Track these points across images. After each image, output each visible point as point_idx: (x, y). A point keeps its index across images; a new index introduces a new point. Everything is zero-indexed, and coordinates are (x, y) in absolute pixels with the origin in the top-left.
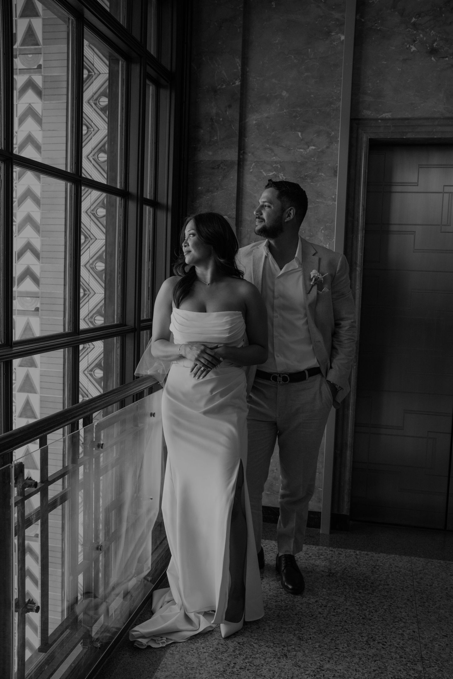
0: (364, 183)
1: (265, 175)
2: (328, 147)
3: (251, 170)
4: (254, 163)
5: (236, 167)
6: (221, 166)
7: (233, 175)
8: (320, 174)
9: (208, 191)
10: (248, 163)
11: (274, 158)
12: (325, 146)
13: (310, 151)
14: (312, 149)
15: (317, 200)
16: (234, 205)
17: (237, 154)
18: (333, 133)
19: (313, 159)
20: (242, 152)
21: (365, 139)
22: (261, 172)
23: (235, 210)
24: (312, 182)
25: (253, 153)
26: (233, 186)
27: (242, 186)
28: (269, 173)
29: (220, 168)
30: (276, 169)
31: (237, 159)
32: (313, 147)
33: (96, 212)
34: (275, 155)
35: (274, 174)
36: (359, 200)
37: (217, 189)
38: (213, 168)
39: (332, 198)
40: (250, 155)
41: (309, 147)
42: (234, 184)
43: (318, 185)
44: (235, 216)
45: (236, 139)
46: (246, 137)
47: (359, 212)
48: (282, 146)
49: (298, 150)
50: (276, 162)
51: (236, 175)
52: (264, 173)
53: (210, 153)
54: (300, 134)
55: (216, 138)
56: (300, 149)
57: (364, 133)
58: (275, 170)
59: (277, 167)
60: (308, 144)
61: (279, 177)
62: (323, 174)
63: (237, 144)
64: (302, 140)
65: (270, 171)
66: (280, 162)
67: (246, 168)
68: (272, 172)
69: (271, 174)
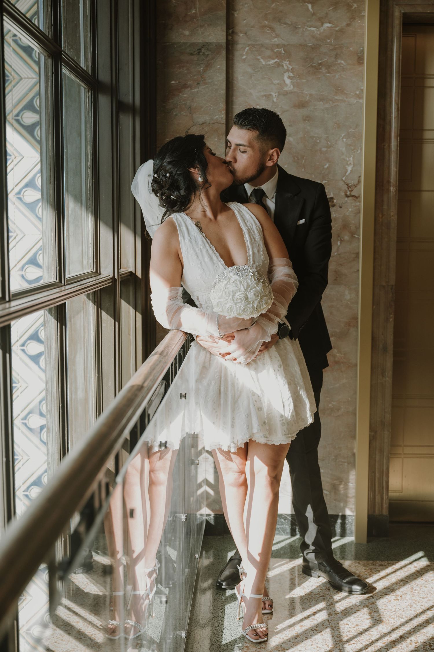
0: (398, 73)
1: (264, 63)
2: (348, 25)
3: (244, 57)
4: (248, 46)
5: (224, 53)
6: (203, 51)
7: (221, 64)
8: (339, 61)
9: (185, 86)
10: (239, 47)
11: (276, 39)
12: (344, 24)
13: (324, 30)
14: (328, 27)
15: (336, 98)
16: (223, 106)
17: (225, 34)
18: (355, 6)
19: (329, 41)
20: (230, 31)
21: (397, 13)
22: (258, 60)
23: (224, 112)
24: (329, 73)
25: (246, 33)
26: (220, 79)
27: (232, 79)
28: (269, 61)
29: (201, 54)
30: (278, 55)
31: (225, 41)
32: (329, 25)
33: (22, 118)
34: (277, 36)
35: (276, 62)
36: (391, 96)
37: (198, 84)
38: (192, 54)
39: (356, 94)
40: (241, 35)
41: (322, 24)
42: (222, 77)
43: (337, 77)
44: (224, 121)
45: (222, 13)
46: (236, 11)
47: (391, 113)
48: (286, 23)
49: (309, 29)
50: (278, 46)
51: (225, 62)
52: (262, 60)
53: (187, 33)
54: (310, 6)
55: (194, 12)
56: (311, 27)
57: (397, 5)
58: (277, 57)
59: (280, 53)
60: (322, 21)
61: (283, 66)
62: (343, 62)
63: (225, 20)
64: (313, 14)
65: (270, 58)
66: (284, 46)
67: (237, 54)
68: (274, 59)
69: (272, 62)
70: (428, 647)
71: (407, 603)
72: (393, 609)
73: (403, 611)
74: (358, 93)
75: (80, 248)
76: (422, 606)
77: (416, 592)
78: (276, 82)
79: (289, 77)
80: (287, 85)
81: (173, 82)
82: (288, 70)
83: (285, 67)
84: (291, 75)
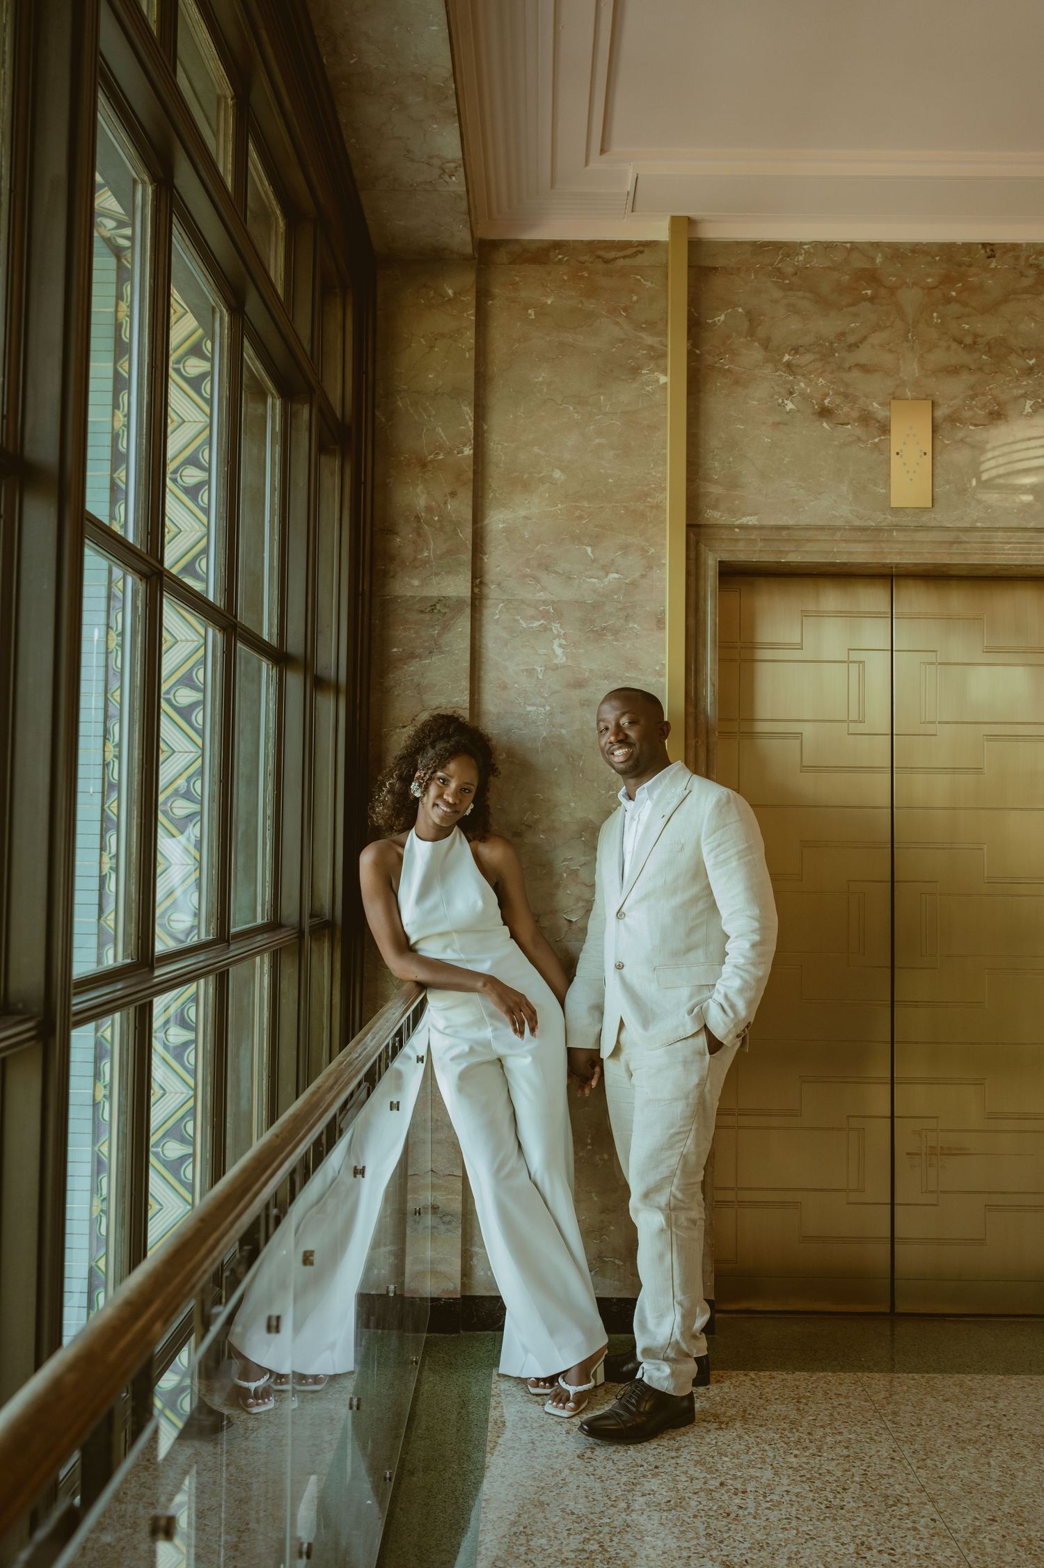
0: (714, 642)
1: (524, 626)
2: (643, 576)
3: (497, 617)
4: (503, 602)
5: (468, 611)
6: (438, 607)
7: (463, 625)
8: (631, 625)
9: (412, 656)
10: (489, 602)
11: (542, 593)
12: (637, 575)
13: (610, 582)
14: (615, 578)
15: (627, 675)
16: (465, 683)
17: (469, 585)
18: (652, 550)
19: (616, 597)
20: (478, 581)
21: (711, 563)
22: (517, 621)
23: (467, 692)
24: (617, 640)
25: (499, 584)
26: (461, 646)
27: (480, 647)
28: (533, 623)
29: (435, 611)
30: (545, 615)
31: (469, 594)
32: (616, 576)
33: (174, 697)
34: (543, 589)
35: (542, 624)
37: (431, 653)
38: (422, 612)
39: (656, 670)
40: (493, 587)
41: (607, 574)
42: (466, 643)
43: (628, 646)
44: (467, 705)
45: (467, 557)
46: (486, 554)
48: (555, 572)
49: (588, 580)
50: (544, 602)
51: (469, 624)
52: (521, 621)
53: (416, 582)
54: (589, 550)
55: (426, 554)
56: (591, 577)
57: (709, 550)
58: (543, 617)
59: (548, 612)
60: (606, 569)
61: (551, 630)
62: (636, 626)
63: (470, 567)
64: (594, 561)
65: (533, 618)
66: (553, 602)
67: (487, 612)
68: (539, 620)
69: (536, 624)
70: (761, 1498)
71: (735, 1434)
72: (714, 1442)
73: (729, 1445)
74: (657, 668)
75: (253, 887)
76: (758, 1437)
77: (751, 1416)
78: (541, 651)
79: (560, 646)
80: (557, 656)
81: (395, 650)
82: (558, 636)
83: (555, 632)
84: (564, 642)
